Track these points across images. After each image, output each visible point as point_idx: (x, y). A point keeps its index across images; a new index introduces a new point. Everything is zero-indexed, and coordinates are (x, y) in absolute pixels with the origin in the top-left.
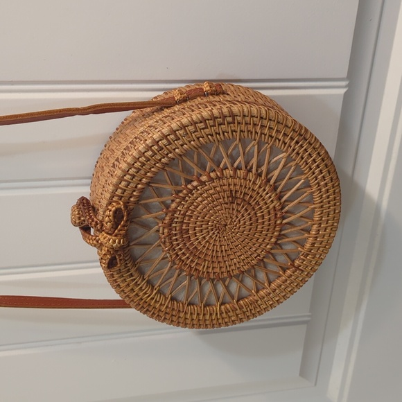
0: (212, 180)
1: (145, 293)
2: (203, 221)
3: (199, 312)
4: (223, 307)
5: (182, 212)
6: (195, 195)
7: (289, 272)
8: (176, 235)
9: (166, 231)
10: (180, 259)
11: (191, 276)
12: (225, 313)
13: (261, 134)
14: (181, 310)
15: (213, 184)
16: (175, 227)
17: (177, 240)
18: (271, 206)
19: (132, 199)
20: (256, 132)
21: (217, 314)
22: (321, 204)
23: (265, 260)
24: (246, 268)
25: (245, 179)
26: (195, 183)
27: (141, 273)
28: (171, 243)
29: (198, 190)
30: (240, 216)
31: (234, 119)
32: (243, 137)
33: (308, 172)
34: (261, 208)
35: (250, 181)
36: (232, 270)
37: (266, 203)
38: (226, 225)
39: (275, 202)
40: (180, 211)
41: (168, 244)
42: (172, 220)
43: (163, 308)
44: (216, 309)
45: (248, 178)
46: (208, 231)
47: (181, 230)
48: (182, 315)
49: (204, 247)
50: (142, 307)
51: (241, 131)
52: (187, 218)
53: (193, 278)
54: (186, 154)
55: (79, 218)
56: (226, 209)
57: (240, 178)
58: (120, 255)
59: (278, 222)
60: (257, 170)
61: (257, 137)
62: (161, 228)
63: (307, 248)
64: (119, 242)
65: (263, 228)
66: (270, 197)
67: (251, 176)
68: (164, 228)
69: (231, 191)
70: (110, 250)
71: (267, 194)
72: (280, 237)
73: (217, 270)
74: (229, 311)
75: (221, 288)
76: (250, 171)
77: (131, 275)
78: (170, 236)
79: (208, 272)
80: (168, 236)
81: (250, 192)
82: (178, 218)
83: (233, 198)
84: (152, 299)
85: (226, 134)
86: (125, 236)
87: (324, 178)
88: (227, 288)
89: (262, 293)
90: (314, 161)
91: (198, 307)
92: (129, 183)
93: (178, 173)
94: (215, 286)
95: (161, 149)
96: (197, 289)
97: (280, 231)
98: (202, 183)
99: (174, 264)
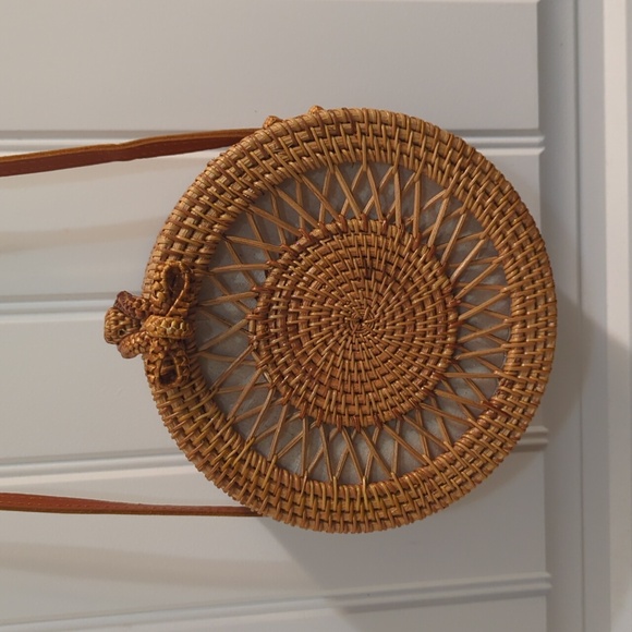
0: (328, 235)
1: (230, 448)
2: (321, 311)
3: (330, 494)
4: (372, 487)
5: (284, 293)
6: (303, 263)
7: (484, 418)
8: (276, 335)
9: (259, 327)
10: (287, 383)
11: (310, 419)
12: (377, 498)
13: (401, 153)
14: (297, 488)
15: (333, 243)
16: (275, 320)
17: (278, 345)
18: (434, 287)
19: (198, 261)
20: (393, 150)
21: (362, 499)
22: (520, 283)
23: (437, 392)
24: (405, 406)
25: (384, 235)
26: (303, 241)
27: (222, 411)
28: (269, 351)
29: (308, 253)
30: (382, 303)
31: (354, 126)
32: (372, 158)
33: (489, 222)
34: (417, 289)
35: (393, 239)
36: (382, 411)
37: (424, 281)
38: (361, 321)
39: (441, 279)
40: (282, 290)
41: (264, 353)
42: (268, 306)
43: (264, 482)
44: (361, 489)
45: (389, 235)
46: (331, 331)
47: (285, 326)
48: (299, 498)
49: (327, 360)
50: (226, 477)
51: (368, 147)
52: (293, 304)
53: (313, 425)
54: (285, 183)
56: (358, 289)
57: (375, 233)
58: (180, 358)
59: (451, 317)
60: (403, 222)
61: (396, 157)
62: (251, 322)
63: (509, 369)
64: (178, 326)
65: (425, 326)
66: (430, 270)
67: (395, 231)
68: (255, 321)
69: (364, 257)
70: (163, 343)
71: (424, 263)
72: (457, 347)
73: (354, 409)
74: (385, 496)
75: (366, 452)
76: (391, 221)
77: (203, 409)
78: (266, 336)
79: (338, 413)
80: (262, 337)
81: (395, 259)
82: (278, 303)
83: (369, 270)
84: (242, 461)
85: (344, 151)
86: (186, 318)
87: (516, 235)
88: (377, 447)
89: (441, 460)
90: (495, 204)
91: (327, 484)
92: (192, 231)
93: (272, 218)
94: (354, 443)
95: (241, 173)
96: (322, 448)
97: (457, 334)
98: (314, 242)
99: (277, 394)
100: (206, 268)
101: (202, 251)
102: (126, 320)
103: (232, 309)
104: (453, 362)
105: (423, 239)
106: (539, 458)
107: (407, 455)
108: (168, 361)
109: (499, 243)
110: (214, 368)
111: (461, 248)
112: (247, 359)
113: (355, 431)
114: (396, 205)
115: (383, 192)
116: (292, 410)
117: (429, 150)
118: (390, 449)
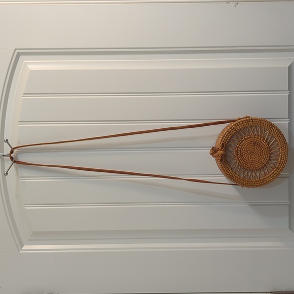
0: (248, 138)
1: (231, 172)
2: (246, 150)
3: (247, 181)
6: (244, 143)
7: (275, 169)
10: (240, 162)
12: (255, 182)
14: (242, 179)
19: (226, 142)
21: (253, 182)
22: (281, 147)
23: (266, 165)
24: (261, 167)
27: (230, 166)
28: (238, 157)
29: (244, 141)
30: (257, 149)
31: (253, 120)
32: (256, 126)
33: (276, 136)
35: (259, 139)
36: (257, 167)
37: (264, 146)
38: (253, 152)
39: (267, 146)
40: (240, 147)
42: (238, 149)
43: (236, 178)
44: (253, 180)
46: (248, 154)
47: (240, 153)
48: (242, 181)
49: (247, 159)
50: (230, 177)
51: (255, 124)
52: (242, 149)
53: (245, 169)
54: (241, 130)
56: (253, 147)
57: (256, 138)
59: (269, 152)
60: (261, 136)
61: (260, 125)
63: (279, 161)
65: (264, 153)
66: (265, 144)
68: (235, 152)
69: (254, 142)
70: (221, 155)
72: (270, 157)
73: (252, 167)
74: (257, 182)
75: (254, 174)
76: (259, 136)
77: (227, 166)
78: (237, 154)
79: (249, 168)
81: (259, 142)
83: (255, 144)
84: (233, 174)
85: (251, 124)
86: (225, 151)
87: (281, 138)
88: (256, 174)
89: (267, 176)
90: (277, 133)
91: (247, 179)
92: (226, 137)
93: (239, 135)
94: (252, 173)
95: (234, 128)
96: (246, 173)
97: (270, 155)
98: (246, 139)
99: (239, 164)
100: (228, 143)
101: (227, 140)
102: (214, 151)
103: (231, 150)
104: (269, 160)
105: (264, 139)
106: (288, 179)
107: (261, 175)
108: (222, 158)
109: (278, 140)
110: (228, 159)
111: (271, 140)
112: (234, 158)
113: (252, 171)
114: (260, 133)
115: (258, 131)
116: (241, 167)
117: (265, 124)
118: (258, 174)
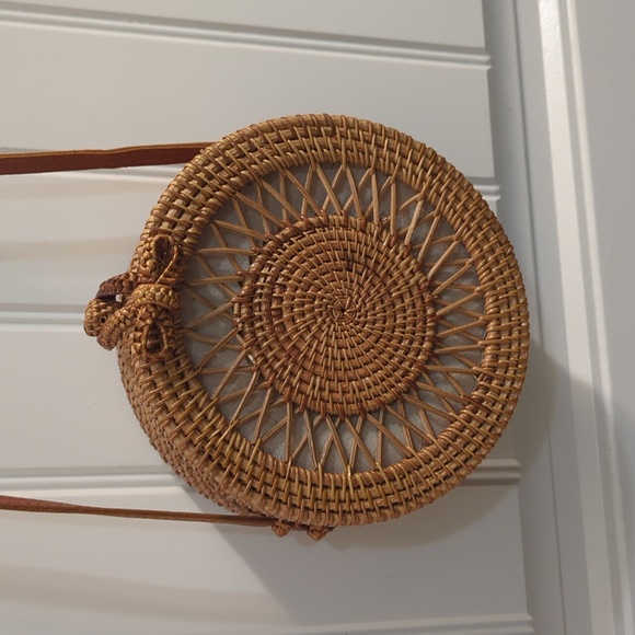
0: (311, 227)
1: (213, 428)
2: (304, 297)
3: (315, 481)
4: (357, 476)
5: (269, 279)
6: (287, 251)
7: (466, 412)
8: (261, 319)
9: (244, 311)
10: (270, 367)
11: (294, 405)
12: (362, 487)
13: (378, 157)
14: (282, 473)
15: (315, 235)
16: (259, 304)
17: (262, 328)
18: (412, 282)
19: (185, 241)
20: (370, 153)
21: (348, 488)
22: (492, 283)
23: (418, 384)
24: (388, 395)
25: (364, 232)
26: (287, 231)
27: (204, 389)
28: (253, 333)
29: (292, 243)
30: (363, 293)
31: (334, 129)
32: (351, 160)
33: (460, 225)
34: (395, 283)
35: (372, 236)
36: (366, 399)
37: (403, 276)
38: (343, 310)
39: (418, 275)
40: (266, 276)
41: (248, 336)
42: (253, 290)
43: (248, 465)
44: (346, 476)
45: (368, 231)
46: (314, 317)
47: (269, 310)
48: (283, 483)
49: (310, 346)
50: (210, 457)
51: (347, 149)
52: (277, 290)
53: (297, 411)
54: (271, 176)
55: (99, 309)
56: (340, 279)
57: (355, 229)
58: (167, 328)
59: (429, 312)
60: (380, 220)
61: (373, 159)
62: (236, 306)
63: (486, 364)
64: (167, 292)
65: (405, 318)
66: (408, 265)
67: (374, 227)
68: (240, 304)
69: (345, 250)
70: (151, 309)
71: (402, 259)
72: (436, 342)
73: (338, 396)
74: (372, 485)
75: (351, 442)
76: (370, 219)
77: (187, 386)
78: (251, 320)
79: (322, 399)
80: (247, 319)
81: (374, 254)
82: (262, 288)
83: (350, 262)
84: (226, 441)
85: (325, 150)
87: (486, 238)
88: (361, 436)
89: (425, 451)
90: (466, 209)
91: (311, 469)
92: (181, 212)
93: (257, 205)
94: (338, 431)
95: (229, 162)
96: (306, 434)
97: (436, 329)
98: (298, 233)
99: (261, 378)
100: (193, 247)
101: (190, 231)
102: (107, 309)
103: (216, 293)
104: (432, 357)
105: (400, 238)
106: (513, 492)
107: (391, 449)
108: (153, 327)
109: (471, 244)
111: (435, 251)
112: (231, 341)
113: (340, 419)
114: (374, 204)
115: (362, 193)
116: (276, 394)
118: (374, 441)
